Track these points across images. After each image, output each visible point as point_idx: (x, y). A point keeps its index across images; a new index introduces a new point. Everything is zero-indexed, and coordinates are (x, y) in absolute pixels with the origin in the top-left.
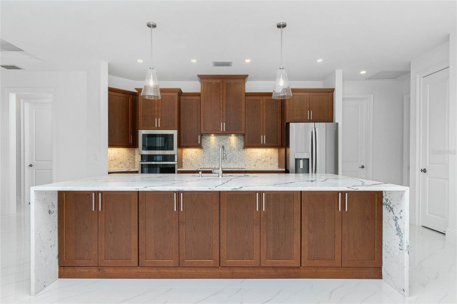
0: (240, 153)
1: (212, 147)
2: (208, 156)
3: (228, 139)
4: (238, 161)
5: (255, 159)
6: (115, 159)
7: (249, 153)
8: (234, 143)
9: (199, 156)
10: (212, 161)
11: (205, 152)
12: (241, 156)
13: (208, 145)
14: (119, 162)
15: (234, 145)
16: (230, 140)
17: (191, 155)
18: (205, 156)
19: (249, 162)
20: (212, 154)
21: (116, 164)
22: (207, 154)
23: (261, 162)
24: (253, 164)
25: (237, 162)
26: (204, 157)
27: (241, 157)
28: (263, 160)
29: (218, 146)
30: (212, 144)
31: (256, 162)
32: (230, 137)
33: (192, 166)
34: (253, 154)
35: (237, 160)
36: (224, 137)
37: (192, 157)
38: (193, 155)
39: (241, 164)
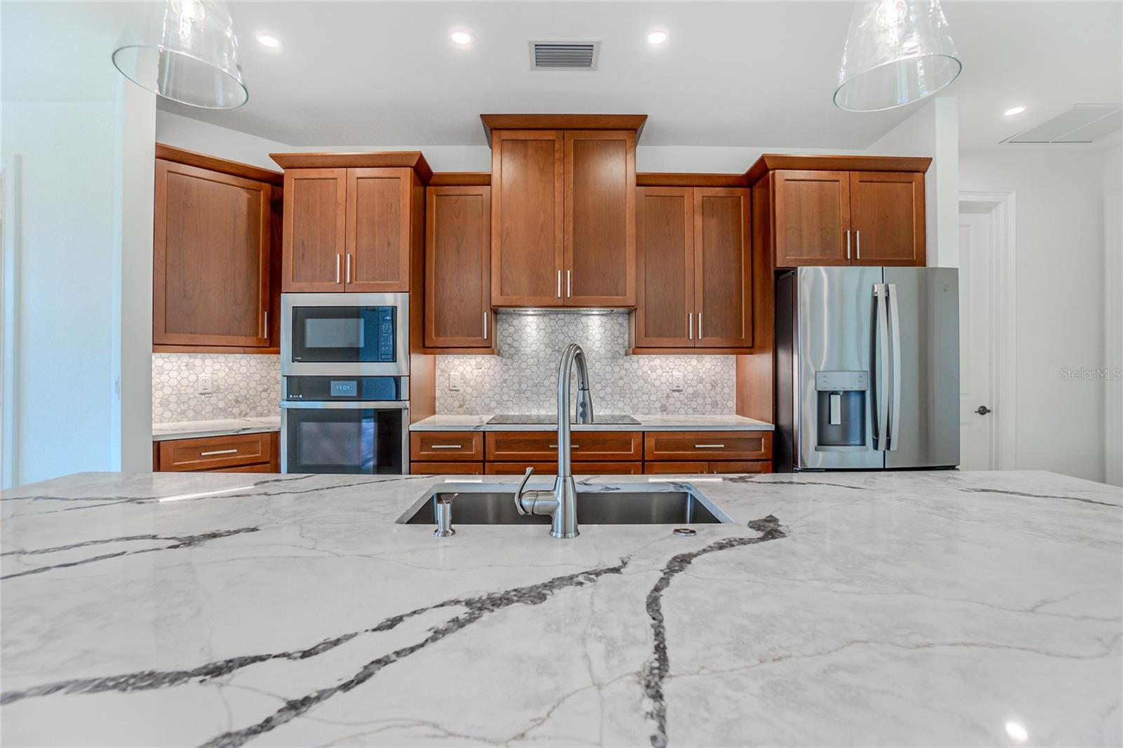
0: (617, 369)
1: (528, 351)
2: (516, 379)
3: (580, 326)
4: (612, 394)
5: (664, 387)
6: (218, 391)
7: (646, 368)
8: (598, 337)
9: (487, 379)
10: (528, 394)
11: (506, 364)
12: (621, 378)
13: (515, 344)
14: (231, 397)
15: (598, 344)
16: (586, 327)
17: (463, 377)
18: (507, 380)
19: (645, 397)
20: (528, 372)
21: (221, 405)
22: (512, 372)
23: (682, 397)
24: (658, 405)
25: (608, 398)
26: (505, 381)
27: (621, 383)
28: (690, 390)
29: (547, 346)
30: (530, 340)
31: (668, 396)
32: (584, 319)
33: (467, 408)
34: (659, 371)
35: (609, 390)
36: (568, 318)
37: (465, 383)
38: (468, 376)
39: (621, 405)
